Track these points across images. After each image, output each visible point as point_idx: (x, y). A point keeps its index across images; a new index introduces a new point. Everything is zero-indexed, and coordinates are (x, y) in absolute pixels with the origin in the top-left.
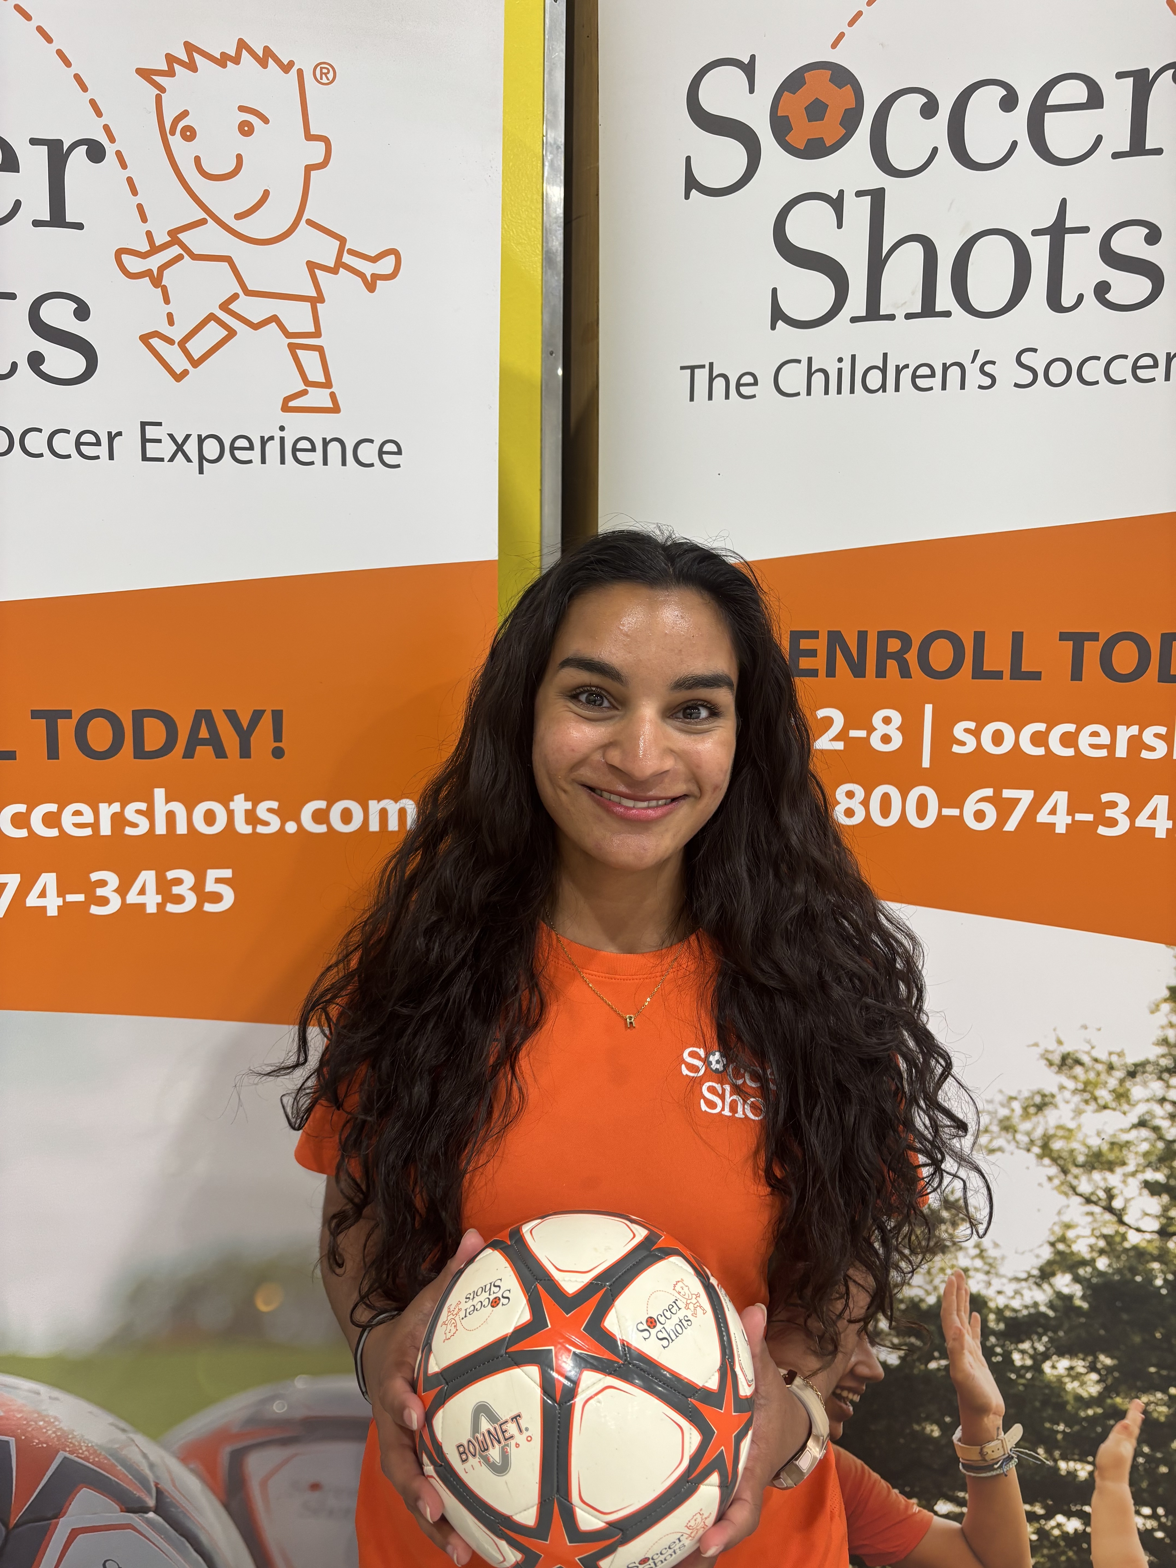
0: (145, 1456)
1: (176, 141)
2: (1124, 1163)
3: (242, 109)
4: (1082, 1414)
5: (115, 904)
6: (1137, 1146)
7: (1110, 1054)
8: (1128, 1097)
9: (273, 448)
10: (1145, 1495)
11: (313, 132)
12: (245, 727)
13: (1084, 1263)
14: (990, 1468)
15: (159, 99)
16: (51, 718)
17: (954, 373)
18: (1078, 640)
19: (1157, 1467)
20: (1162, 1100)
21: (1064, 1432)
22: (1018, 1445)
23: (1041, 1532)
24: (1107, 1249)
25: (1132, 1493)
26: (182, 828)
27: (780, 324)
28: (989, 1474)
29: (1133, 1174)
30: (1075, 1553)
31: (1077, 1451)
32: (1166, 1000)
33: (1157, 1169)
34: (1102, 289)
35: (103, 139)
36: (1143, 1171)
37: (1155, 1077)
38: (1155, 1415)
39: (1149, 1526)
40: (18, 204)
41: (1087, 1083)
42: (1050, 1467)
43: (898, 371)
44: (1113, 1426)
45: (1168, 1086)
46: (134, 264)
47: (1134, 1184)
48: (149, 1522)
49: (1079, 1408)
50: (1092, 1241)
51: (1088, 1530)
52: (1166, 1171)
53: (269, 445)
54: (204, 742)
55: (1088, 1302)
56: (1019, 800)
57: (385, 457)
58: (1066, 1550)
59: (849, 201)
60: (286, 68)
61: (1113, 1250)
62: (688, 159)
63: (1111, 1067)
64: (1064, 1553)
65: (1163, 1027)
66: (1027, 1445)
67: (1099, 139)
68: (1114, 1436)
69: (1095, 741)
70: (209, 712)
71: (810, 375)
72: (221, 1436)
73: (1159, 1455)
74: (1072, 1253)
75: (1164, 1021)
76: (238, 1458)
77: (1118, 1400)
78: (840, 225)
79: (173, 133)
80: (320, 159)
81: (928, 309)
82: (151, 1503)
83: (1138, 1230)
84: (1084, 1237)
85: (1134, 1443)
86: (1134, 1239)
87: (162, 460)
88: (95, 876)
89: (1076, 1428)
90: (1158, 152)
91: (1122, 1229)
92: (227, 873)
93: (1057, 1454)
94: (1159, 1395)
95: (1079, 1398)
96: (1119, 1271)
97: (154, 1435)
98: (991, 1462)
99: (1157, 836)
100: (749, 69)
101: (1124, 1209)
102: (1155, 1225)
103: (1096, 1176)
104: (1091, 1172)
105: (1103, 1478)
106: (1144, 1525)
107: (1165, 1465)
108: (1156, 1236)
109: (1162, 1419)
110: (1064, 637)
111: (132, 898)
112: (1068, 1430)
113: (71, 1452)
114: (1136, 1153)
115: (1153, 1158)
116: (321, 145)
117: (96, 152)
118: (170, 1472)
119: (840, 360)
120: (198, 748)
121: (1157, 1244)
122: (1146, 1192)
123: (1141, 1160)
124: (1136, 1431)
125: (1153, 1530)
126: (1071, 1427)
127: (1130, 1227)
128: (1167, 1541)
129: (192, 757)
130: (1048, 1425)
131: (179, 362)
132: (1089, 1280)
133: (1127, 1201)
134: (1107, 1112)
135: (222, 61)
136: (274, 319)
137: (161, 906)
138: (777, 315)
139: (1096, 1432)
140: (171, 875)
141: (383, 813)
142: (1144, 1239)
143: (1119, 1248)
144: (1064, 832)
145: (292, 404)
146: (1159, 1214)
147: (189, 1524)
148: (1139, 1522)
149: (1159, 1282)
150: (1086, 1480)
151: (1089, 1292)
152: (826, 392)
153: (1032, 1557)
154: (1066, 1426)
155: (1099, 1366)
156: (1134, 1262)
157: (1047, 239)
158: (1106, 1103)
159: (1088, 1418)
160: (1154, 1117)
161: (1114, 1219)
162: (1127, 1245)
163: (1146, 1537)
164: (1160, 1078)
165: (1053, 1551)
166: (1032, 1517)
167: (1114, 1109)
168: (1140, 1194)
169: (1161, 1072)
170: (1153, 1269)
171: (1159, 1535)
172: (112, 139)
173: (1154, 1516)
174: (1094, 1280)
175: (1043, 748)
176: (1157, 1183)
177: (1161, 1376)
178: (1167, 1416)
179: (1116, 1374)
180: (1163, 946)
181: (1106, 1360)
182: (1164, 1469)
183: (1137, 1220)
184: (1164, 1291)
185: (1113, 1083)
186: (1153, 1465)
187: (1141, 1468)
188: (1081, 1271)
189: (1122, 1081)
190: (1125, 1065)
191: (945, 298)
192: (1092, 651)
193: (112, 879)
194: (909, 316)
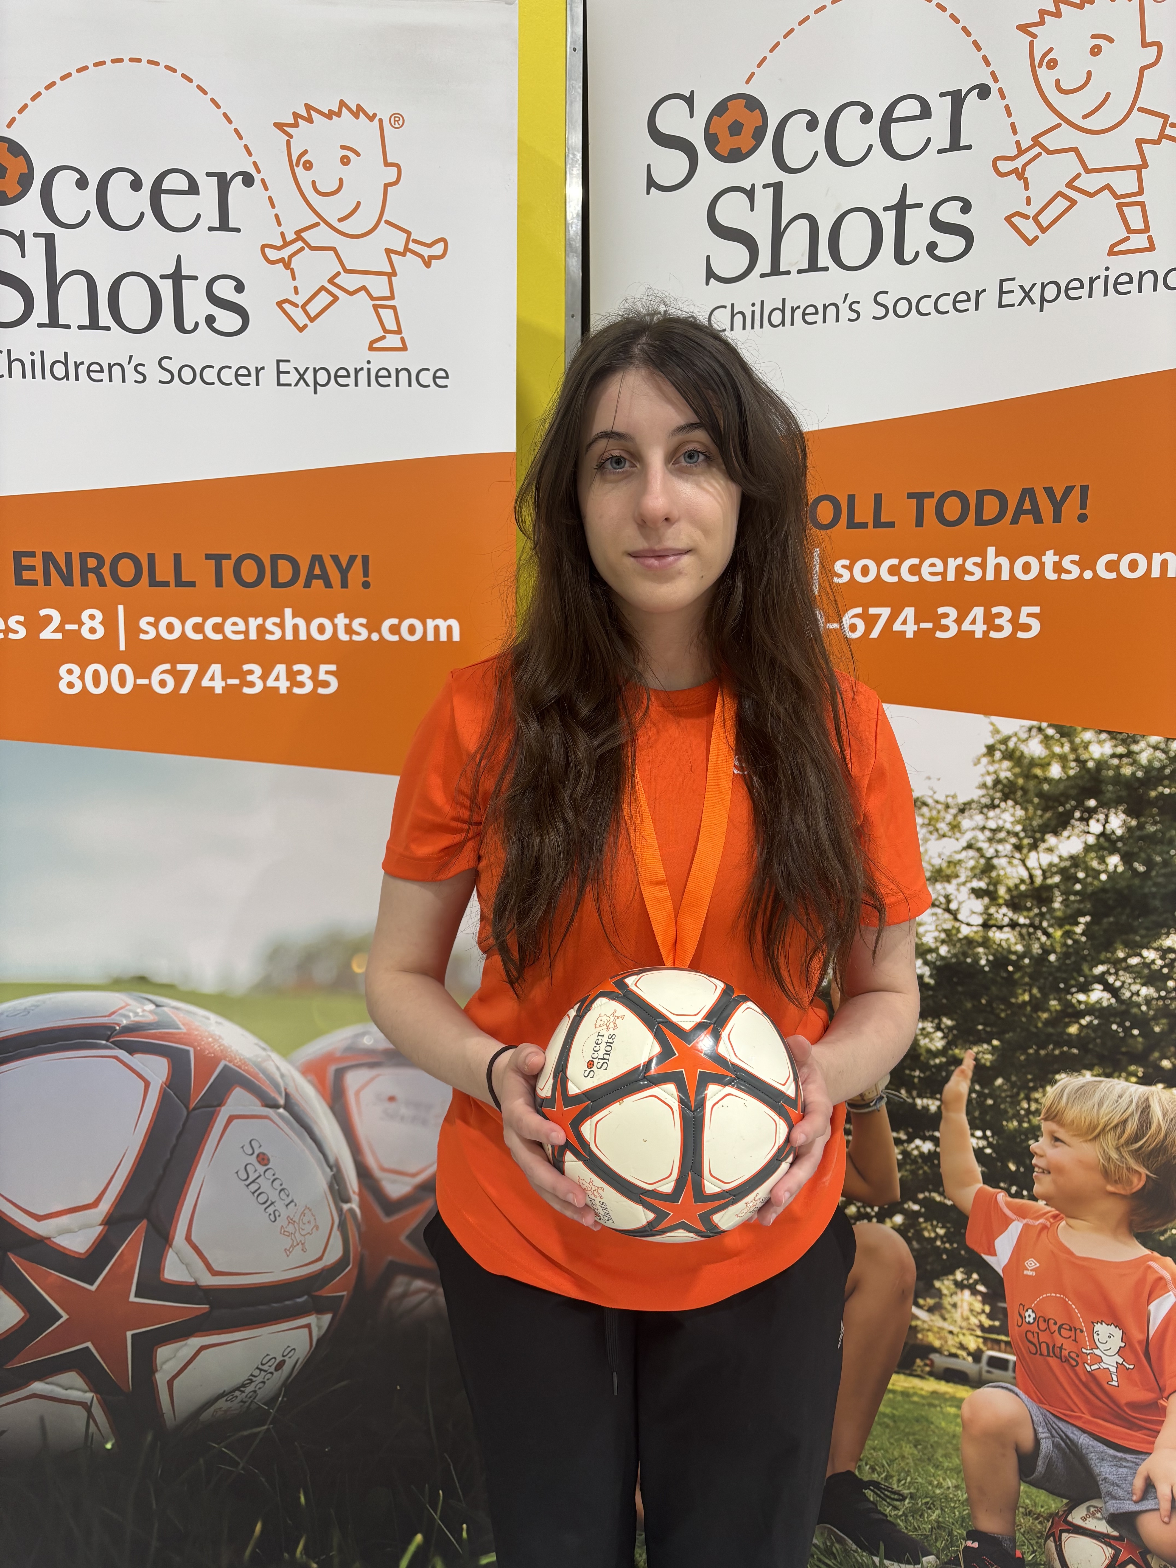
0: (278, 1068)
1: (299, 170)
2: (957, 876)
3: (343, 147)
4: (932, 1063)
5: (259, 687)
6: (966, 863)
7: (947, 796)
8: (959, 827)
9: (363, 375)
10: (977, 1122)
11: (389, 161)
12: (344, 567)
13: (931, 950)
14: (868, 1105)
15: (288, 142)
16: (218, 559)
17: (831, 310)
18: (920, 497)
19: (985, 1100)
20: (983, 828)
21: (919, 1077)
22: (887, 1088)
23: (905, 1153)
24: (947, 939)
25: (968, 1120)
26: (303, 636)
27: (712, 280)
28: (866, 1110)
29: (964, 884)
30: (930, 1167)
31: (928, 1091)
32: (984, 755)
33: (980, 879)
34: (932, 247)
35: (253, 171)
36: (971, 881)
37: (978, 811)
38: (983, 1061)
39: (981, 1145)
40: (198, 216)
41: (931, 819)
42: (910, 1104)
43: (793, 310)
44: (953, 1071)
45: (987, 818)
46: (272, 254)
47: (965, 890)
48: (280, 1116)
49: (929, 1059)
50: (936, 934)
51: (938, 1150)
52: (986, 880)
53: (360, 374)
54: (317, 577)
55: (935, 980)
56: (881, 615)
57: (437, 380)
58: (923, 1165)
59: (759, 192)
60: (371, 118)
61: (951, 940)
62: (649, 166)
63: (947, 806)
64: (921, 1168)
65: (982, 775)
66: (893, 1087)
67: (929, 140)
68: (954, 1078)
69: (933, 570)
70: (321, 556)
71: (733, 316)
72: (329, 1058)
73: (986, 1091)
74: (922, 944)
75: (983, 771)
76: (340, 1074)
77: (957, 1051)
78: (752, 209)
79: (298, 165)
80: (394, 179)
81: (813, 266)
82: (282, 1101)
83: (968, 924)
84: (930, 931)
85: (969, 1082)
86: (965, 931)
87: (290, 385)
88: (246, 667)
89: (928, 1073)
90: (969, 147)
91: (957, 924)
92: (333, 668)
93: (915, 1093)
94: (985, 1046)
95: (929, 1051)
96: (955, 955)
97: (285, 1053)
98: (868, 1102)
99: (976, 637)
100: (689, 101)
101: (958, 910)
102: (979, 920)
103: (938, 886)
104: (934, 883)
105: (947, 1110)
106: (977, 1144)
107: (991, 1098)
108: (980, 928)
109: (988, 1064)
110: (910, 496)
111: (271, 683)
112: (922, 1075)
113: (230, 1061)
114: (966, 868)
115: (978, 871)
116: (395, 169)
117: (248, 180)
118: (294, 1080)
119: (753, 305)
120: (314, 581)
121: (981, 934)
122: (973, 896)
123: (969, 873)
124: (970, 1074)
125: (984, 1148)
126: (924, 1073)
127: (962, 922)
128: (994, 1155)
129: (310, 587)
130: (907, 1072)
131: (302, 320)
132: (934, 963)
133: (960, 903)
134: (945, 839)
135: (330, 115)
136: (364, 288)
137: (289, 689)
138: (710, 274)
139: (942, 1076)
140: (296, 667)
141: (437, 628)
142: (972, 931)
143: (955, 938)
144: (912, 636)
145: (375, 345)
146: (982, 912)
147: (307, 1120)
148: (974, 1142)
149: (983, 962)
150: (936, 1112)
151: (934, 972)
152: (744, 328)
153: (899, 1171)
154: (921, 1071)
155: (943, 1026)
156: (966, 948)
157: (893, 213)
158: (945, 833)
159: (935, 1066)
160: (977, 841)
161: (951, 917)
162: (960, 936)
163: (979, 1153)
164: (981, 812)
165: (913, 1167)
166: (898, 1142)
167: (950, 837)
168: (969, 898)
169: (982, 808)
170: (979, 953)
171: (988, 1151)
172: (259, 171)
173: (985, 1137)
174: (938, 963)
175: (897, 577)
176: (980, 889)
177: (986, 1032)
178: (991, 1062)
179: (955, 1032)
180: (981, 716)
181: (947, 1022)
182: (990, 1102)
183: (967, 917)
184: (987, 969)
185: (949, 817)
186: (982, 1099)
187: (974, 1102)
188: (929, 957)
189: (955, 816)
190: (957, 805)
191: (824, 258)
192: (930, 505)
193: (258, 670)
194: (800, 272)
